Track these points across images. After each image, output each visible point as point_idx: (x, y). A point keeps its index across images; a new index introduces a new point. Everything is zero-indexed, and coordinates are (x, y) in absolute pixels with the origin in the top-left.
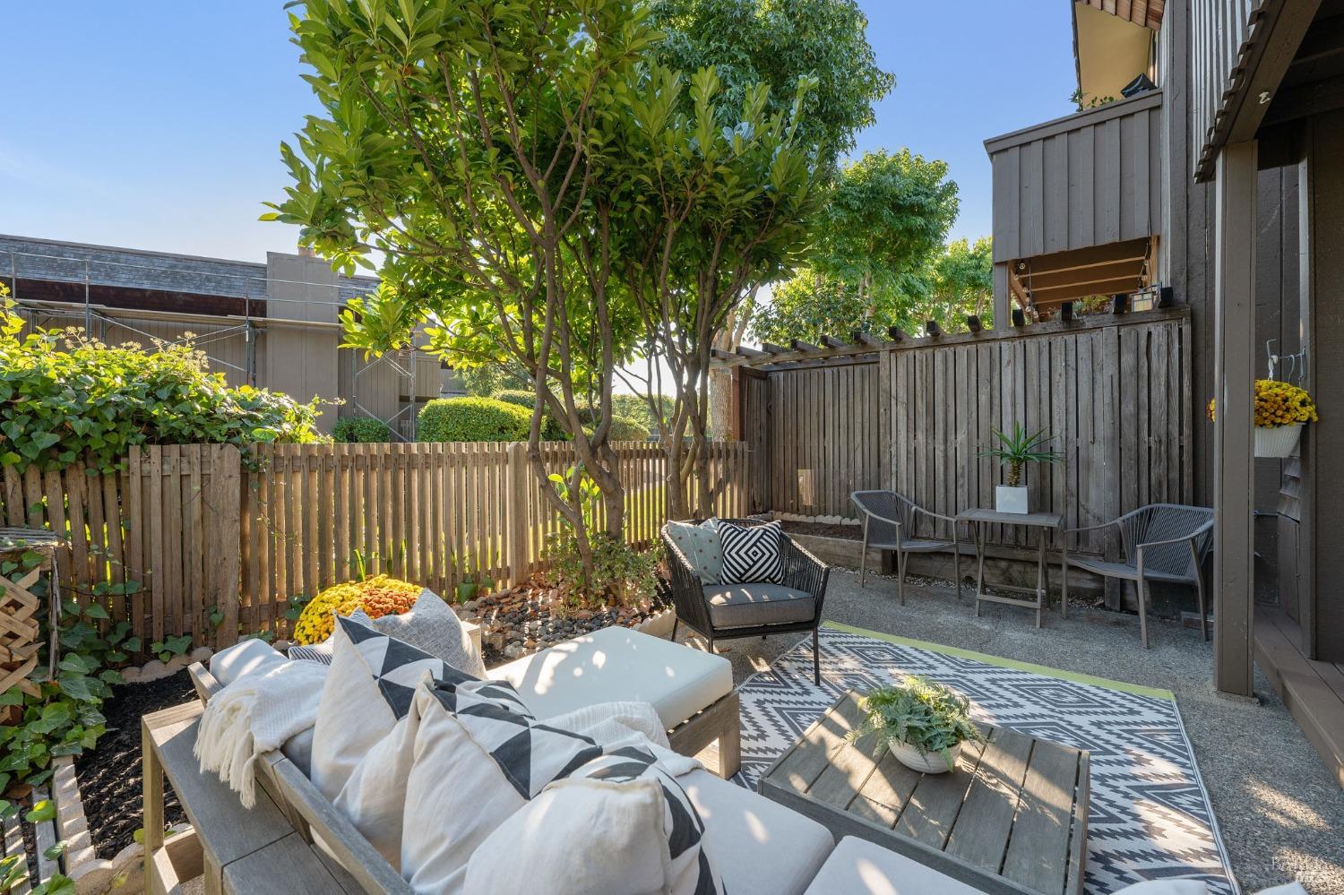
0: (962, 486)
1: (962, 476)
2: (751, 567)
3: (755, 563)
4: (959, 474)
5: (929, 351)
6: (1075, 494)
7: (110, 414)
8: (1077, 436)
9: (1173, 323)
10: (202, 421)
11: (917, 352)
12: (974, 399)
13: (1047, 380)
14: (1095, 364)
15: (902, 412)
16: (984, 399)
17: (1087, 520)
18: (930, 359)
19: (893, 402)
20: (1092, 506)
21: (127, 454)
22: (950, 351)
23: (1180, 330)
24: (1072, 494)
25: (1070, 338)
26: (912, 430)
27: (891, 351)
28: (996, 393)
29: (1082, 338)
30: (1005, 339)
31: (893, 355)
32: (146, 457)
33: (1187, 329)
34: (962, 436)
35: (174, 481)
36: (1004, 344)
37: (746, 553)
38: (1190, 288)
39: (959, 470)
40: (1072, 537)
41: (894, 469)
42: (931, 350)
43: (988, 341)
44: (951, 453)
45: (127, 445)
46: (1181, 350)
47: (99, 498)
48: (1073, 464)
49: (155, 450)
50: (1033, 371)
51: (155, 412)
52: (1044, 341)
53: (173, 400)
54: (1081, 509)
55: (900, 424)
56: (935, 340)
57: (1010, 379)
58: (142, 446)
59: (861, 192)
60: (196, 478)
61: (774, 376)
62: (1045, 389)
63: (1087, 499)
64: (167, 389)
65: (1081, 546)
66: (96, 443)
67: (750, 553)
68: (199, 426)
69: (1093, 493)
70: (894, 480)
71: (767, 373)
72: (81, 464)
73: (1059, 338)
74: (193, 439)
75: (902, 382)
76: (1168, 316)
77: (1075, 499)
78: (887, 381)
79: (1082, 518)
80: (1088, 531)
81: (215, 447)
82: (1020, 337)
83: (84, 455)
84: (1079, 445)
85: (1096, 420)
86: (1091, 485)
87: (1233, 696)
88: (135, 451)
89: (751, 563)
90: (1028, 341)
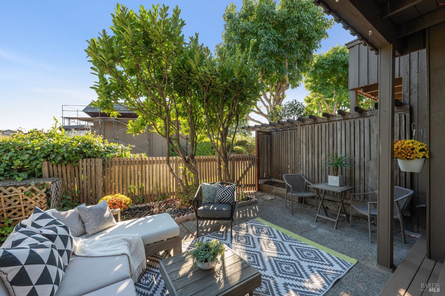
0: (324, 174)
1: (324, 171)
2: (222, 199)
3: (224, 197)
4: (323, 170)
5: (313, 125)
6: (364, 180)
7: (74, 152)
8: (364, 157)
9: (402, 112)
10: (96, 152)
11: (309, 126)
12: (328, 142)
13: (353, 136)
14: (371, 130)
15: (304, 147)
16: (331, 142)
17: (368, 190)
18: (313, 128)
19: (302, 143)
20: (370, 185)
21: (79, 161)
22: (320, 125)
23: (405, 116)
24: (362, 180)
25: (362, 120)
26: (307, 153)
27: (301, 125)
28: (335, 141)
29: (366, 120)
30: (339, 120)
31: (301, 127)
32: (83, 162)
33: (408, 115)
34: (323, 156)
35: (89, 167)
36: (338, 123)
37: (221, 194)
38: (411, 98)
39: (323, 168)
40: (362, 197)
41: (302, 167)
42: (314, 125)
43: (333, 121)
44: (320, 161)
45: (79, 159)
46: (405, 124)
47: (74, 171)
48: (362, 168)
49: (85, 160)
50: (348, 133)
51: (85, 151)
52: (352, 121)
53: (90, 148)
54: (365, 185)
55: (304, 151)
56: (315, 121)
57: (340, 136)
58: (82, 159)
59: (329, 62)
60: (93, 166)
61: (273, 133)
62: (352, 139)
63: (368, 182)
64: (88, 145)
65: (365, 200)
66: (72, 159)
67: (222, 194)
68: (96, 154)
69: (370, 179)
70: (302, 171)
71: (270, 132)
72: (69, 163)
73: (358, 120)
74: (93, 157)
75: (304, 136)
76: (400, 110)
77: (363, 182)
78: (299, 136)
79: (366, 189)
80: (368, 194)
81: (98, 159)
82: (343, 120)
83: (70, 161)
84: (365, 161)
85: (371, 152)
86: (369, 176)
87: (383, 267)
88: (81, 160)
89: (222, 197)
90: (346, 121)
